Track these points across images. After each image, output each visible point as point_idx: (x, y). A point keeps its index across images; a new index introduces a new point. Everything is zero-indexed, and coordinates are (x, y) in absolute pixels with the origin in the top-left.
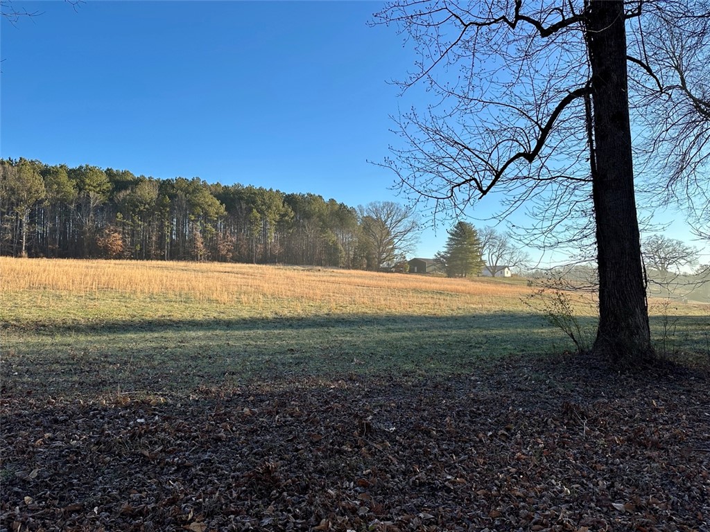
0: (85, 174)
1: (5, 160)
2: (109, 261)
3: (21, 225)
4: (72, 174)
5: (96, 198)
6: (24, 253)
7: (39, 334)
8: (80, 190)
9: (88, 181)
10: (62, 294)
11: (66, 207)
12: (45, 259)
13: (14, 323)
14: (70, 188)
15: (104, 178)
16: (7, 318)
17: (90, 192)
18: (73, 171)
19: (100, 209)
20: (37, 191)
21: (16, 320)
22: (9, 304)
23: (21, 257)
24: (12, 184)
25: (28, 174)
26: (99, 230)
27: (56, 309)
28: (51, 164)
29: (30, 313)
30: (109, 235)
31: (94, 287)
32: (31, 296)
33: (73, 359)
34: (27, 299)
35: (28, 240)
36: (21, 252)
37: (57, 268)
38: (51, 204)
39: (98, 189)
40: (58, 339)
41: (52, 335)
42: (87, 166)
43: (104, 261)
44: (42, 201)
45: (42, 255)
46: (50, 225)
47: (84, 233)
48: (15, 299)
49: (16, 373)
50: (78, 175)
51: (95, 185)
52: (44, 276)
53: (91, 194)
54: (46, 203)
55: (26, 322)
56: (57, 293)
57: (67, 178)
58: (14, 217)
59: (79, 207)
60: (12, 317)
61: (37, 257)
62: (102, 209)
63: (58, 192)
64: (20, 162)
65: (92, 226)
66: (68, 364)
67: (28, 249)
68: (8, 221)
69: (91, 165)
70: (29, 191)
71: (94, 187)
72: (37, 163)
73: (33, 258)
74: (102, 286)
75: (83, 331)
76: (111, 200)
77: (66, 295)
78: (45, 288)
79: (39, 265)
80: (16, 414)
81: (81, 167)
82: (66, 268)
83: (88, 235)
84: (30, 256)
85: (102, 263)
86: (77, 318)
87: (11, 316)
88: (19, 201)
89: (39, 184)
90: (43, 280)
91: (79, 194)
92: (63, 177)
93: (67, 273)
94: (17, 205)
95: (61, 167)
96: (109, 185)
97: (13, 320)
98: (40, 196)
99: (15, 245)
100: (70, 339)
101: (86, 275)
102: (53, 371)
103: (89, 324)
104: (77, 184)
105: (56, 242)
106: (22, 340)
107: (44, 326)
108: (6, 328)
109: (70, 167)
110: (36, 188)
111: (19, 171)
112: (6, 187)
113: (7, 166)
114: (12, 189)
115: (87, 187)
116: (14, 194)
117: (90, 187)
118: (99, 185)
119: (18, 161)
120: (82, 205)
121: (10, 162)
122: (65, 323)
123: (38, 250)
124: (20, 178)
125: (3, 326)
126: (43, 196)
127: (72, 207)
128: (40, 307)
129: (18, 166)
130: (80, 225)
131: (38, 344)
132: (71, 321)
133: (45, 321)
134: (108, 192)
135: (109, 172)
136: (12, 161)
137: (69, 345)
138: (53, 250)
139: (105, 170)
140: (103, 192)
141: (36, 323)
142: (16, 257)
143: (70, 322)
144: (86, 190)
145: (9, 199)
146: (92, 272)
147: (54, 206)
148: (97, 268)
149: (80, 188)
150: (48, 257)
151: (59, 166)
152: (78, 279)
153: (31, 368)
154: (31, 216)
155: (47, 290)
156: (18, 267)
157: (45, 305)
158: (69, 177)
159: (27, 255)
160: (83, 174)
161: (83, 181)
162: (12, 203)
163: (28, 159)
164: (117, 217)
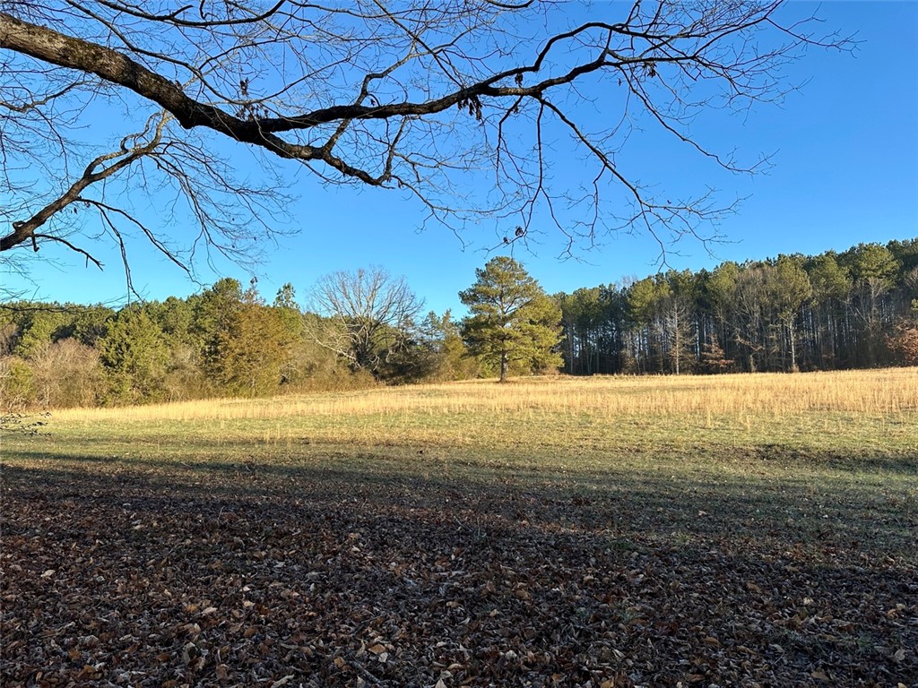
0: (859, 257)
1: (762, 261)
2: (908, 369)
3: (788, 335)
4: (842, 259)
5: (878, 285)
6: (795, 367)
7: (835, 467)
8: (855, 278)
9: (864, 265)
10: (853, 416)
11: (839, 303)
12: (821, 372)
13: (802, 452)
14: (842, 279)
15: (887, 256)
16: (794, 446)
17: (869, 279)
18: (843, 256)
19: (885, 299)
20: (802, 290)
21: (804, 449)
22: (792, 429)
23: (791, 372)
24: (773, 287)
25: (789, 271)
26: (887, 327)
27: (849, 435)
28: (814, 254)
29: (818, 441)
30: (903, 332)
31: (894, 406)
32: (814, 419)
33: (893, 505)
34: (810, 423)
35: (797, 351)
36: (791, 366)
37: (838, 382)
38: (820, 303)
39: (880, 272)
40: (861, 476)
41: (851, 469)
42: (861, 245)
43: (900, 369)
44: (809, 301)
45: (815, 367)
46: (821, 329)
47: (867, 334)
48: (797, 423)
49: (827, 516)
50: (850, 259)
51: (874, 267)
52: (825, 392)
53: (871, 280)
54: (814, 303)
55: (816, 452)
56: (846, 415)
57: (836, 266)
58: (779, 325)
59: (856, 301)
60: (800, 446)
61: (810, 370)
62: (888, 299)
63: (827, 287)
64: (779, 259)
65: (877, 324)
66: (889, 511)
67: (799, 362)
68: (773, 330)
69: (866, 243)
70: (793, 292)
71: (874, 271)
72: (798, 256)
73: (806, 371)
74: (905, 404)
75: (892, 466)
76: (900, 283)
77: (858, 418)
78: (828, 409)
79: (816, 381)
80: (850, 569)
81: (853, 249)
82: (851, 383)
83: (872, 335)
84: (802, 370)
85: (897, 372)
86: (880, 449)
87: (799, 444)
88: (783, 305)
89: (803, 281)
90: (825, 399)
91: (854, 283)
92: (832, 267)
93: (852, 389)
94: (782, 310)
95: (828, 254)
96: (894, 263)
97: (801, 449)
98: (806, 296)
99: (784, 359)
100: (879, 477)
101: (880, 390)
102: (871, 518)
103: (899, 457)
104: (850, 272)
105: (831, 350)
106: (816, 474)
107: (839, 457)
108: (795, 458)
109: (839, 252)
110: (800, 287)
111: (779, 271)
112: (767, 292)
113: (766, 267)
114: (774, 293)
115: (864, 272)
116: (776, 298)
117: (869, 272)
118: (881, 267)
119: (776, 259)
120: (860, 297)
121: (769, 262)
122: (867, 455)
123: (811, 361)
124: (781, 278)
125: (792, 456)
126: (809, 295)
127: (848, 301)
128: (829, 433)
129: (777, 265)
130: (859, 324)
131: (839, 481)
132: (873, 453)
133: (839, 451)
134: (894, 273)
135: (892, 246)
136: (770, 261)
137: (880, 485)
138: (828, 361)
139: (887, 244)
140: (887, 275)
141: (829, 454)
142: (787, 372)
143: (872, 455)
144: (863, 276)
145: (772, 305)
146: (886, 386)
147: (823, 304)
148: (893, 379)
149: (854, 275)
150: (824, 370)
151: (824, 254)
152: (870, 397)
153: (842, 511)
154: (798, 322)
155: (833, 411)
156: (792, 384)
157: (834, 430)
158: (839, 265)
159: (798, 369)
160: (856, 257)
161: (858, 267)
162: (776, 309)
163: (787, 253)
164: (913, 306)
